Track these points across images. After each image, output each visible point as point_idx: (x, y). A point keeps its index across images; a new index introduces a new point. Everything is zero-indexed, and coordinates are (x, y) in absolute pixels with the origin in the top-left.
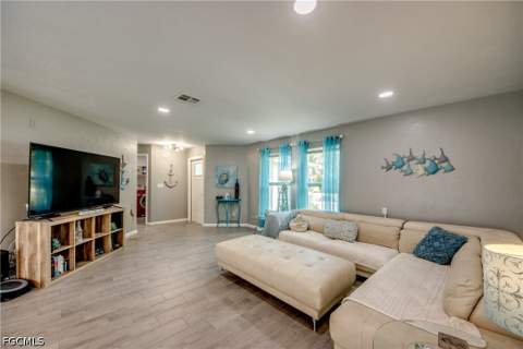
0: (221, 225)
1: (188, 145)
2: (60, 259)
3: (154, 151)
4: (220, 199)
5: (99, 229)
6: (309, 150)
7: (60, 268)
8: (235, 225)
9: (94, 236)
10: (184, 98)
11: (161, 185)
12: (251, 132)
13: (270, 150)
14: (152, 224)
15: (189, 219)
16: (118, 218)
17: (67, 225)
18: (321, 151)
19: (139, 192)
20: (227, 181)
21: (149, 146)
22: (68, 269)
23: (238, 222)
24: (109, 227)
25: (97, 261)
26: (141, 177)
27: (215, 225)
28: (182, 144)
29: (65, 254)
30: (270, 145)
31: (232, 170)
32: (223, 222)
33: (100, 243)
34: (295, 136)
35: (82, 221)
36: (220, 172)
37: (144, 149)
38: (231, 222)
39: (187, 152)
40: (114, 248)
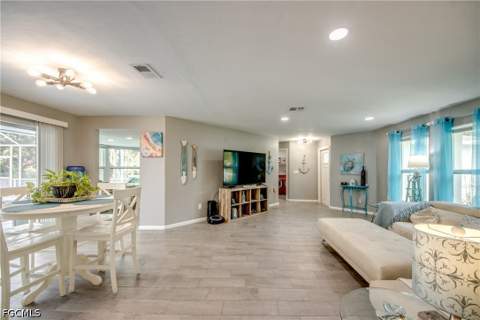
0: (346, 210)
1: (316, 138)
2: (235, 210)
3: (292, 146)
4: (345, 185)
5: (254, 197)
6: (454, 128)
7: (235, 215)
8: (363, 212)
9: (251, 201)
10: (292, 109)
11: (297, 172)
12: (369, 119)
13: (401, 134)
14: (291, 200)
15: (319, 200)
16: (264, 192)
17: (238, 192)
18: (471, 128)
19: (280, 176)
20: (352, 168)
21: (288, 143)
22: (238, 216)
23: (365, 209)
24: (259, 197)
25: (252, 216)
26: (282, 166)
27: (341, 209)
28: (311, 138)
29: (237, 207)
30: (401, 129)
31: (357, 157)
32: (347, 207)
33: (254, 206)
34: (434, 113)
35: (245, 191)
36: (345, 160)
37: (283, 145)
38: (357, 208)
39: (316, 143)
40: (262, 211)
